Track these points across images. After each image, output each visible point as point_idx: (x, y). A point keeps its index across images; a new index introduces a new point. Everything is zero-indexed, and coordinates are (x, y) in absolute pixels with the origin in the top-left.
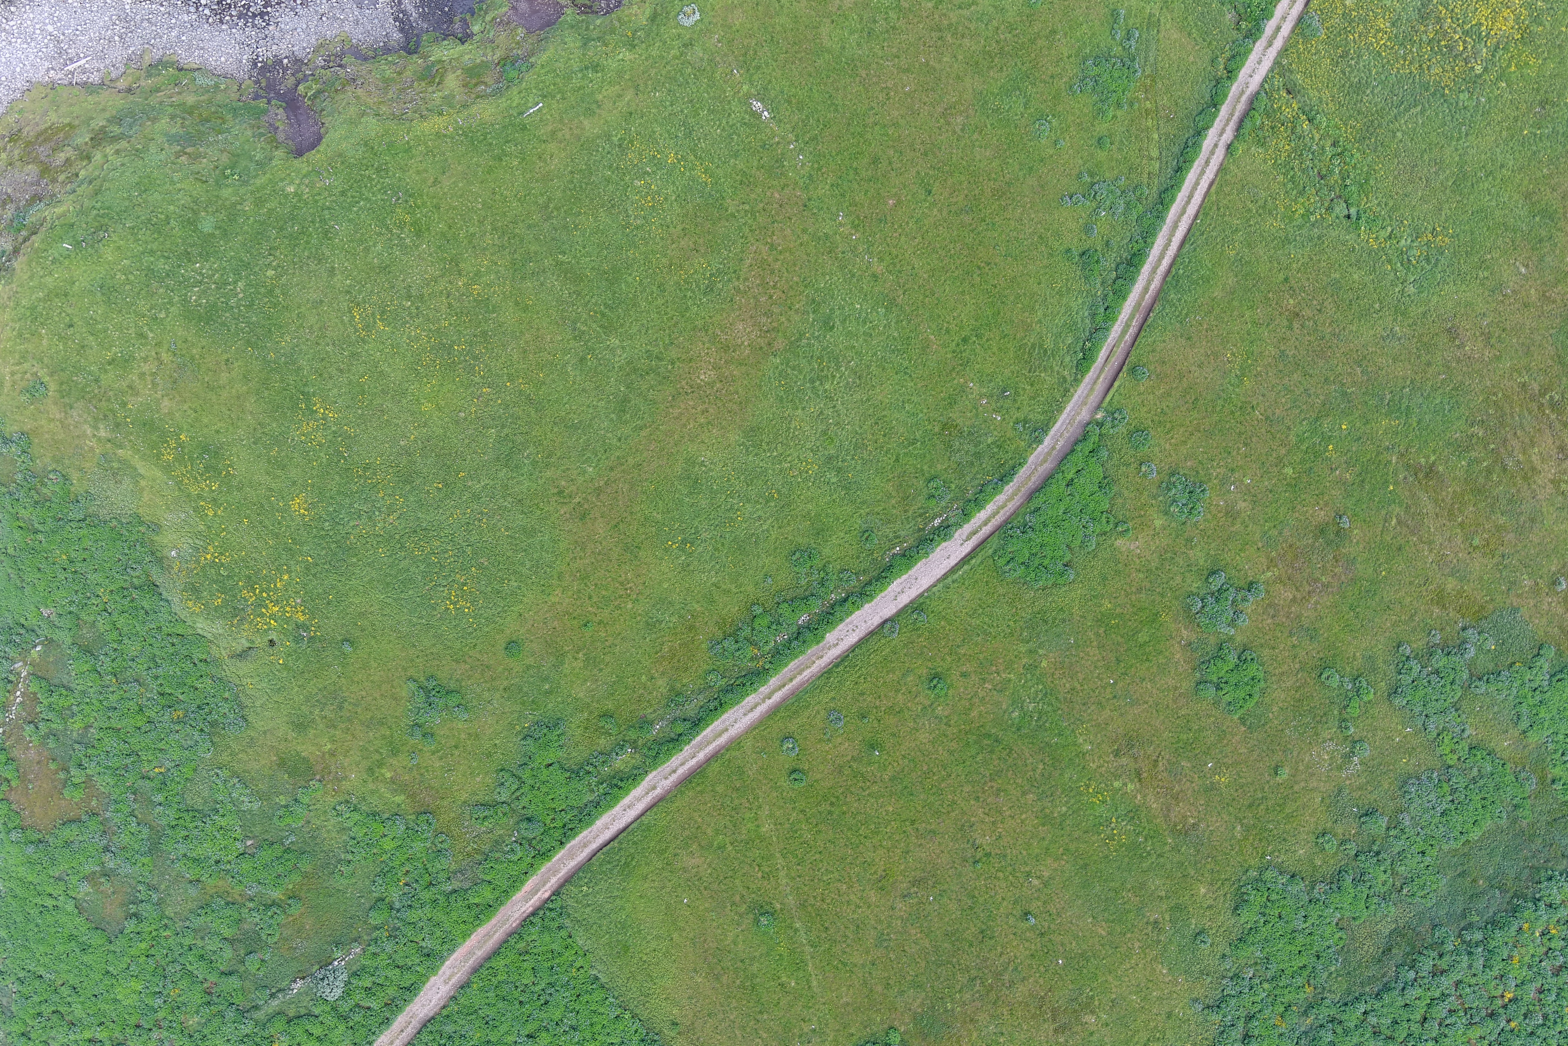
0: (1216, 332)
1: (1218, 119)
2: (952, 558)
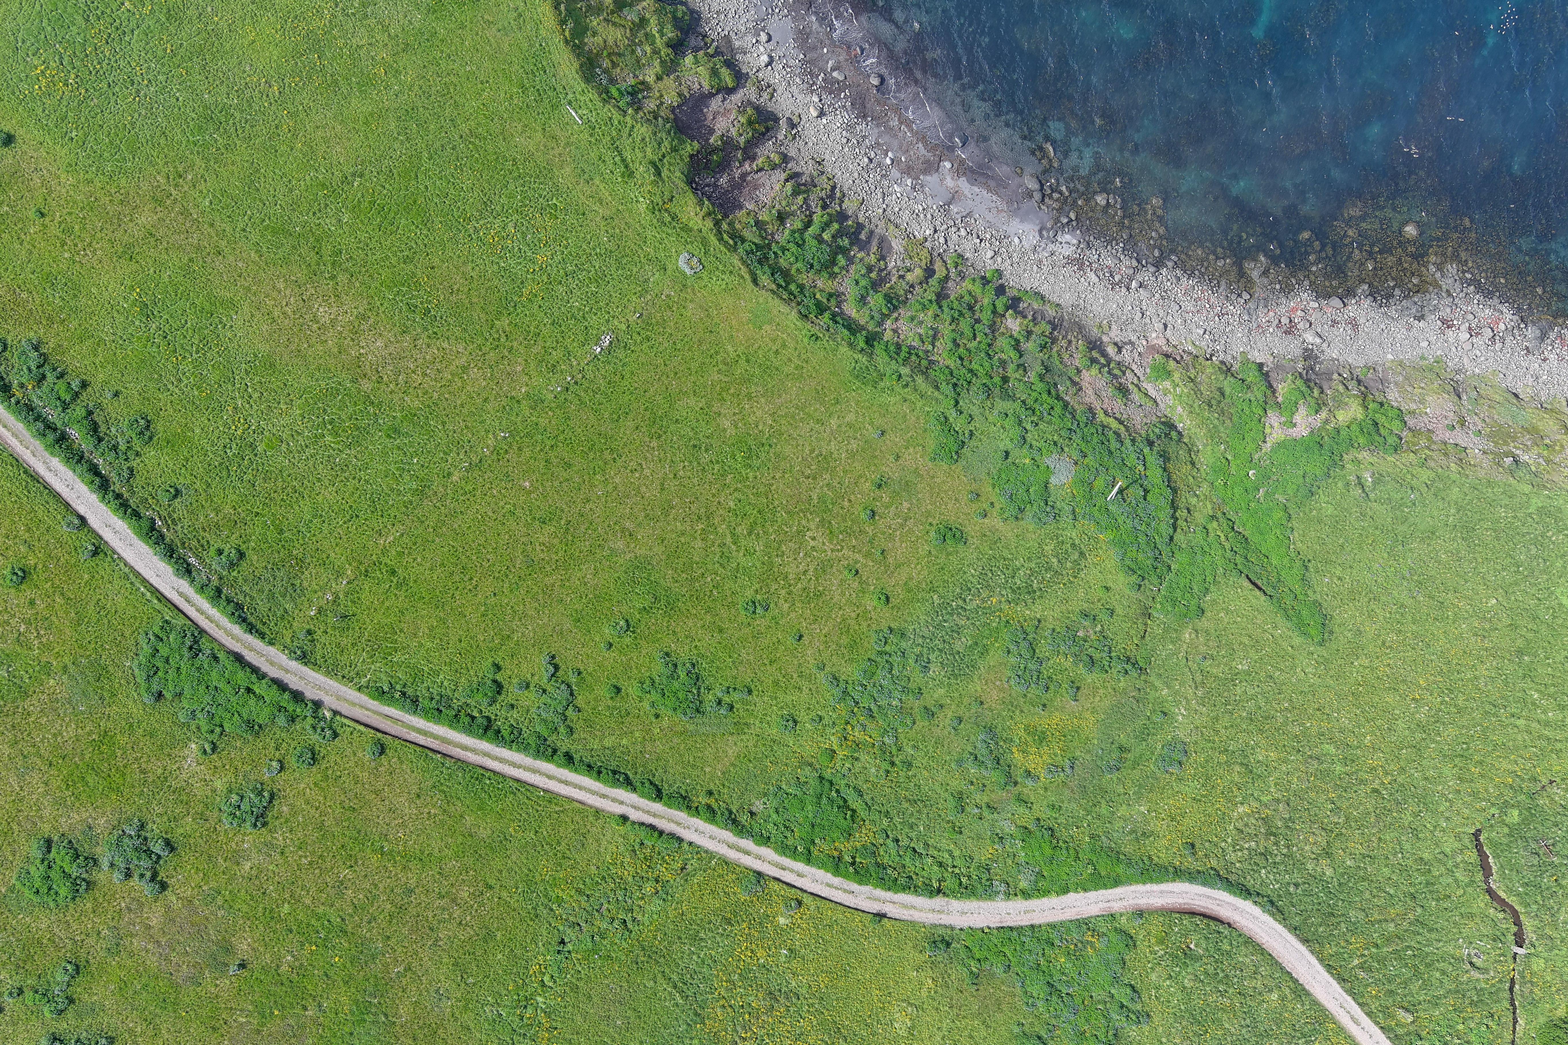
0: (427, 822)
2: (158, 579)
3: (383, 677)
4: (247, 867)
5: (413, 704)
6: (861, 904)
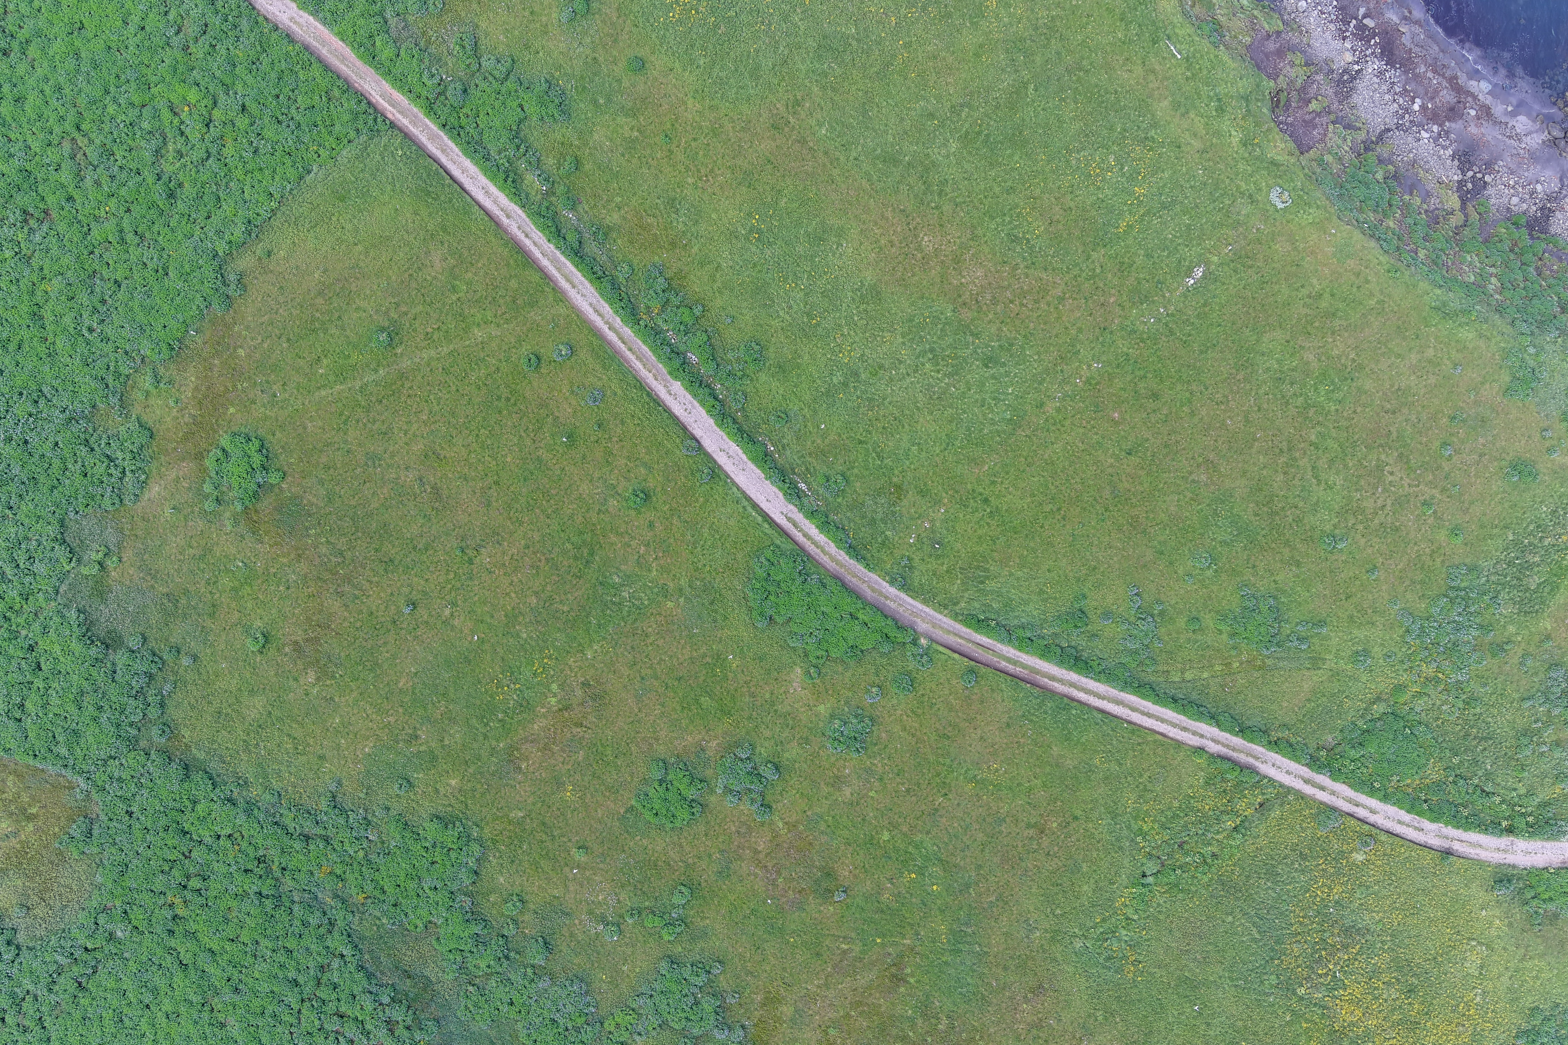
0: (1017, 752)
1: (1228, 735)
2: (768, 504)
3: (977, 605)
4: (848, 793)
5: (1008, 633)
6: (1429, 842)
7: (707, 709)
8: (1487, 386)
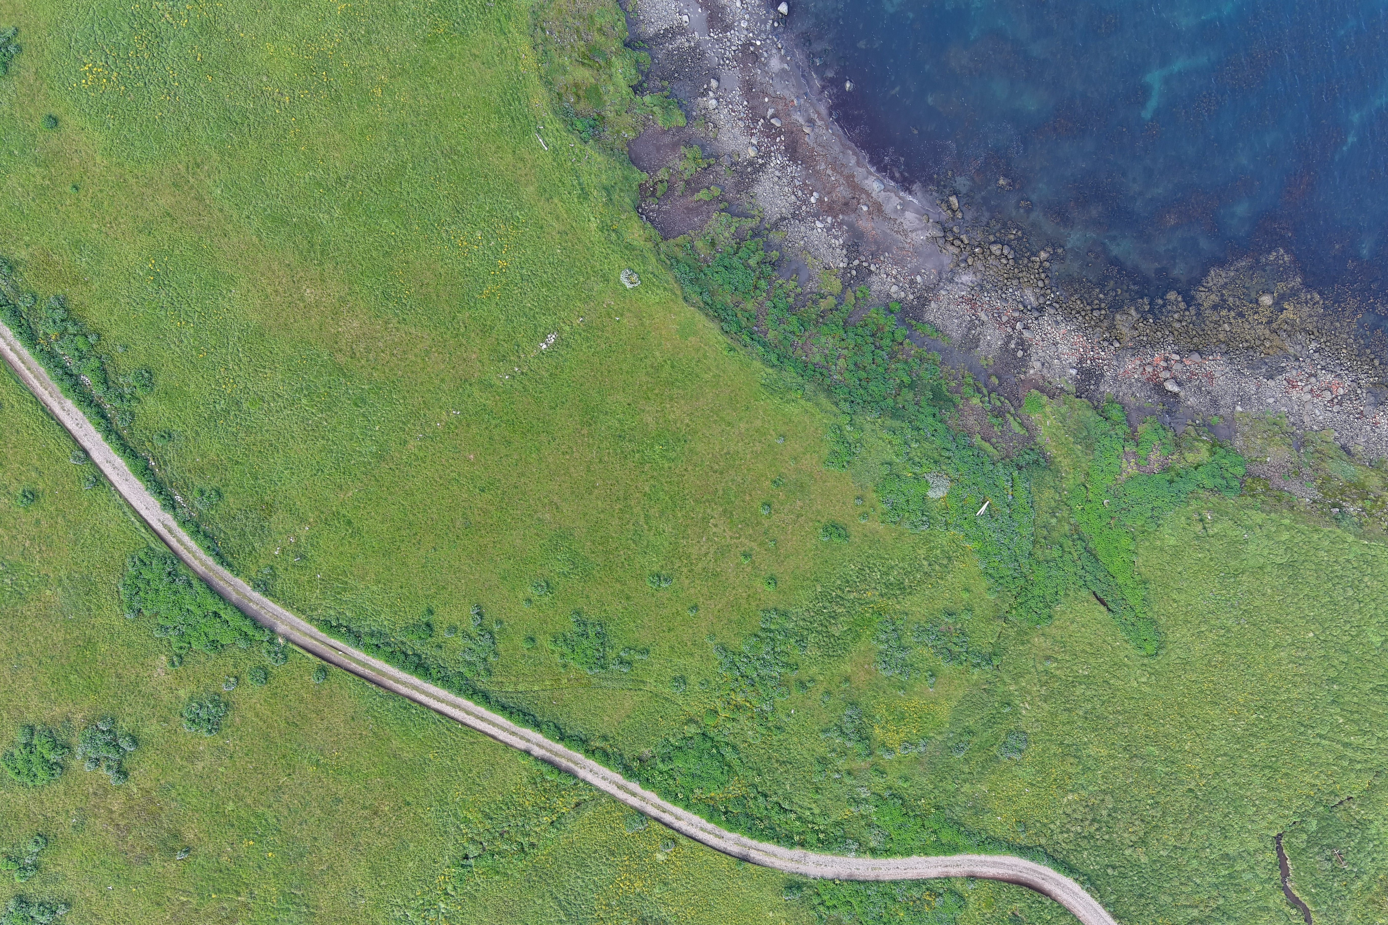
0: (359, 742)
1: (550, 742)
2: (147, 511)
3: (332, 612)
4: (200, 767)
5: (356, 638)
6: (729, 848)
7: (76, 686)
8: (808, 456)
